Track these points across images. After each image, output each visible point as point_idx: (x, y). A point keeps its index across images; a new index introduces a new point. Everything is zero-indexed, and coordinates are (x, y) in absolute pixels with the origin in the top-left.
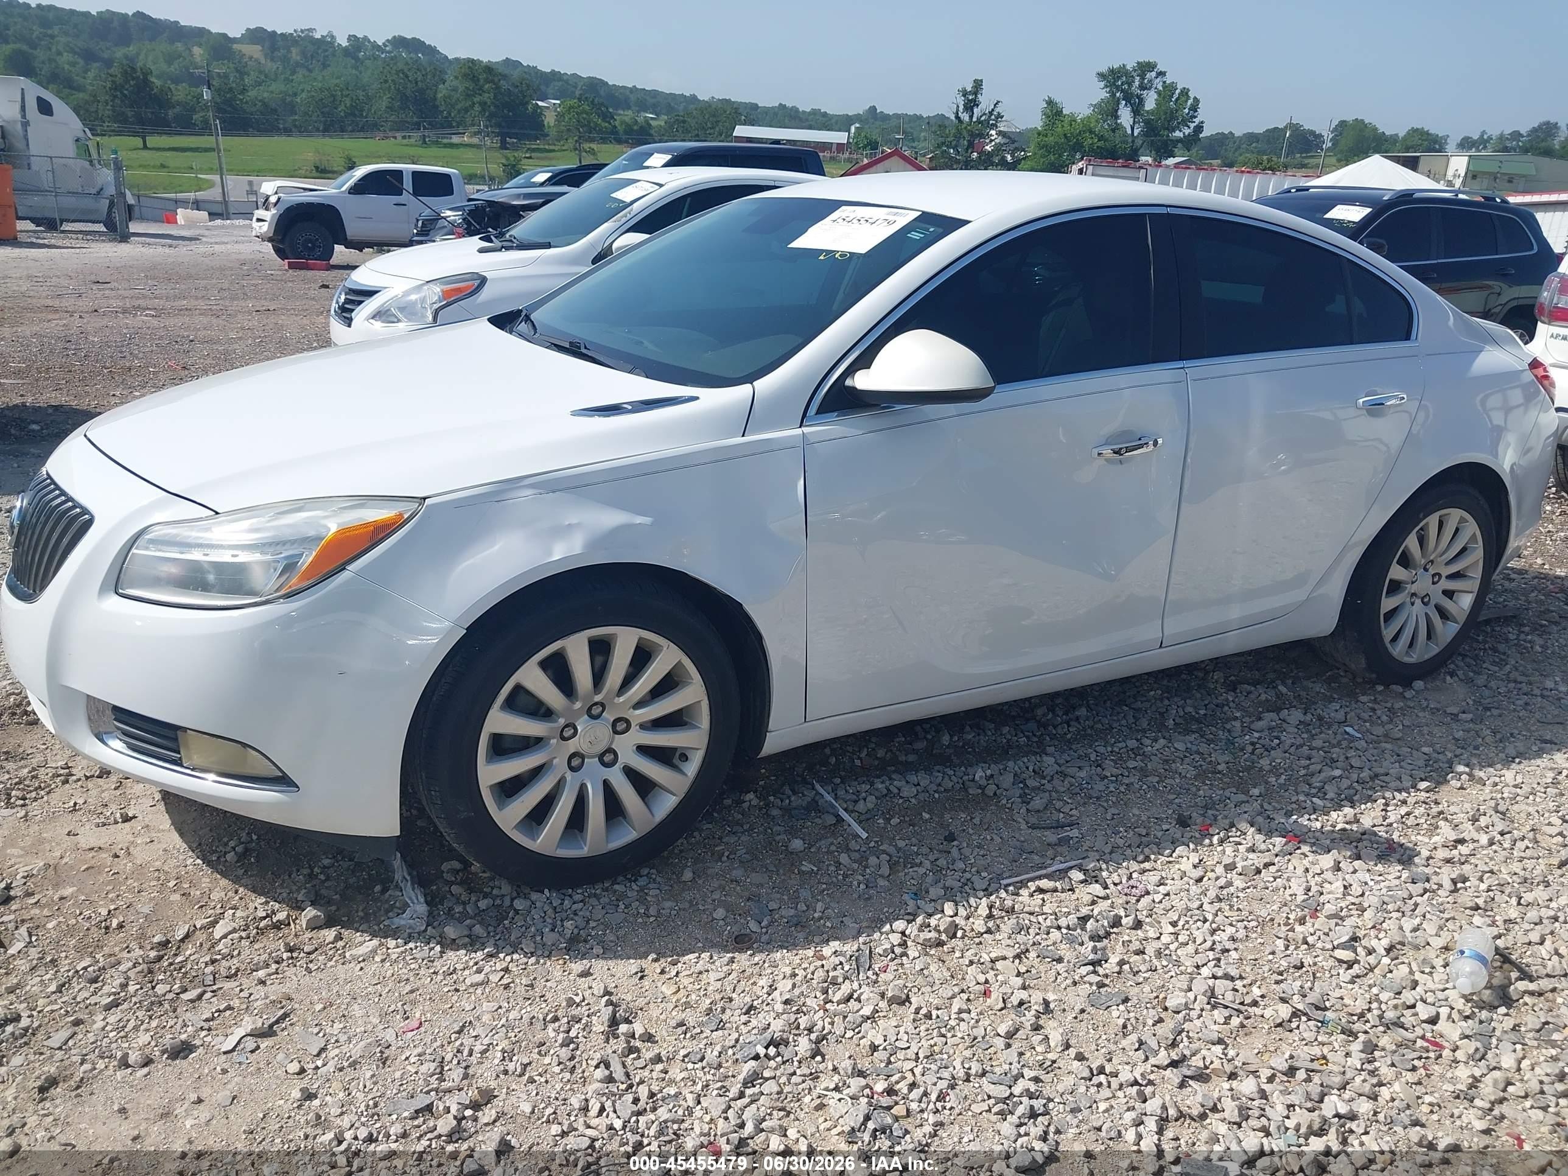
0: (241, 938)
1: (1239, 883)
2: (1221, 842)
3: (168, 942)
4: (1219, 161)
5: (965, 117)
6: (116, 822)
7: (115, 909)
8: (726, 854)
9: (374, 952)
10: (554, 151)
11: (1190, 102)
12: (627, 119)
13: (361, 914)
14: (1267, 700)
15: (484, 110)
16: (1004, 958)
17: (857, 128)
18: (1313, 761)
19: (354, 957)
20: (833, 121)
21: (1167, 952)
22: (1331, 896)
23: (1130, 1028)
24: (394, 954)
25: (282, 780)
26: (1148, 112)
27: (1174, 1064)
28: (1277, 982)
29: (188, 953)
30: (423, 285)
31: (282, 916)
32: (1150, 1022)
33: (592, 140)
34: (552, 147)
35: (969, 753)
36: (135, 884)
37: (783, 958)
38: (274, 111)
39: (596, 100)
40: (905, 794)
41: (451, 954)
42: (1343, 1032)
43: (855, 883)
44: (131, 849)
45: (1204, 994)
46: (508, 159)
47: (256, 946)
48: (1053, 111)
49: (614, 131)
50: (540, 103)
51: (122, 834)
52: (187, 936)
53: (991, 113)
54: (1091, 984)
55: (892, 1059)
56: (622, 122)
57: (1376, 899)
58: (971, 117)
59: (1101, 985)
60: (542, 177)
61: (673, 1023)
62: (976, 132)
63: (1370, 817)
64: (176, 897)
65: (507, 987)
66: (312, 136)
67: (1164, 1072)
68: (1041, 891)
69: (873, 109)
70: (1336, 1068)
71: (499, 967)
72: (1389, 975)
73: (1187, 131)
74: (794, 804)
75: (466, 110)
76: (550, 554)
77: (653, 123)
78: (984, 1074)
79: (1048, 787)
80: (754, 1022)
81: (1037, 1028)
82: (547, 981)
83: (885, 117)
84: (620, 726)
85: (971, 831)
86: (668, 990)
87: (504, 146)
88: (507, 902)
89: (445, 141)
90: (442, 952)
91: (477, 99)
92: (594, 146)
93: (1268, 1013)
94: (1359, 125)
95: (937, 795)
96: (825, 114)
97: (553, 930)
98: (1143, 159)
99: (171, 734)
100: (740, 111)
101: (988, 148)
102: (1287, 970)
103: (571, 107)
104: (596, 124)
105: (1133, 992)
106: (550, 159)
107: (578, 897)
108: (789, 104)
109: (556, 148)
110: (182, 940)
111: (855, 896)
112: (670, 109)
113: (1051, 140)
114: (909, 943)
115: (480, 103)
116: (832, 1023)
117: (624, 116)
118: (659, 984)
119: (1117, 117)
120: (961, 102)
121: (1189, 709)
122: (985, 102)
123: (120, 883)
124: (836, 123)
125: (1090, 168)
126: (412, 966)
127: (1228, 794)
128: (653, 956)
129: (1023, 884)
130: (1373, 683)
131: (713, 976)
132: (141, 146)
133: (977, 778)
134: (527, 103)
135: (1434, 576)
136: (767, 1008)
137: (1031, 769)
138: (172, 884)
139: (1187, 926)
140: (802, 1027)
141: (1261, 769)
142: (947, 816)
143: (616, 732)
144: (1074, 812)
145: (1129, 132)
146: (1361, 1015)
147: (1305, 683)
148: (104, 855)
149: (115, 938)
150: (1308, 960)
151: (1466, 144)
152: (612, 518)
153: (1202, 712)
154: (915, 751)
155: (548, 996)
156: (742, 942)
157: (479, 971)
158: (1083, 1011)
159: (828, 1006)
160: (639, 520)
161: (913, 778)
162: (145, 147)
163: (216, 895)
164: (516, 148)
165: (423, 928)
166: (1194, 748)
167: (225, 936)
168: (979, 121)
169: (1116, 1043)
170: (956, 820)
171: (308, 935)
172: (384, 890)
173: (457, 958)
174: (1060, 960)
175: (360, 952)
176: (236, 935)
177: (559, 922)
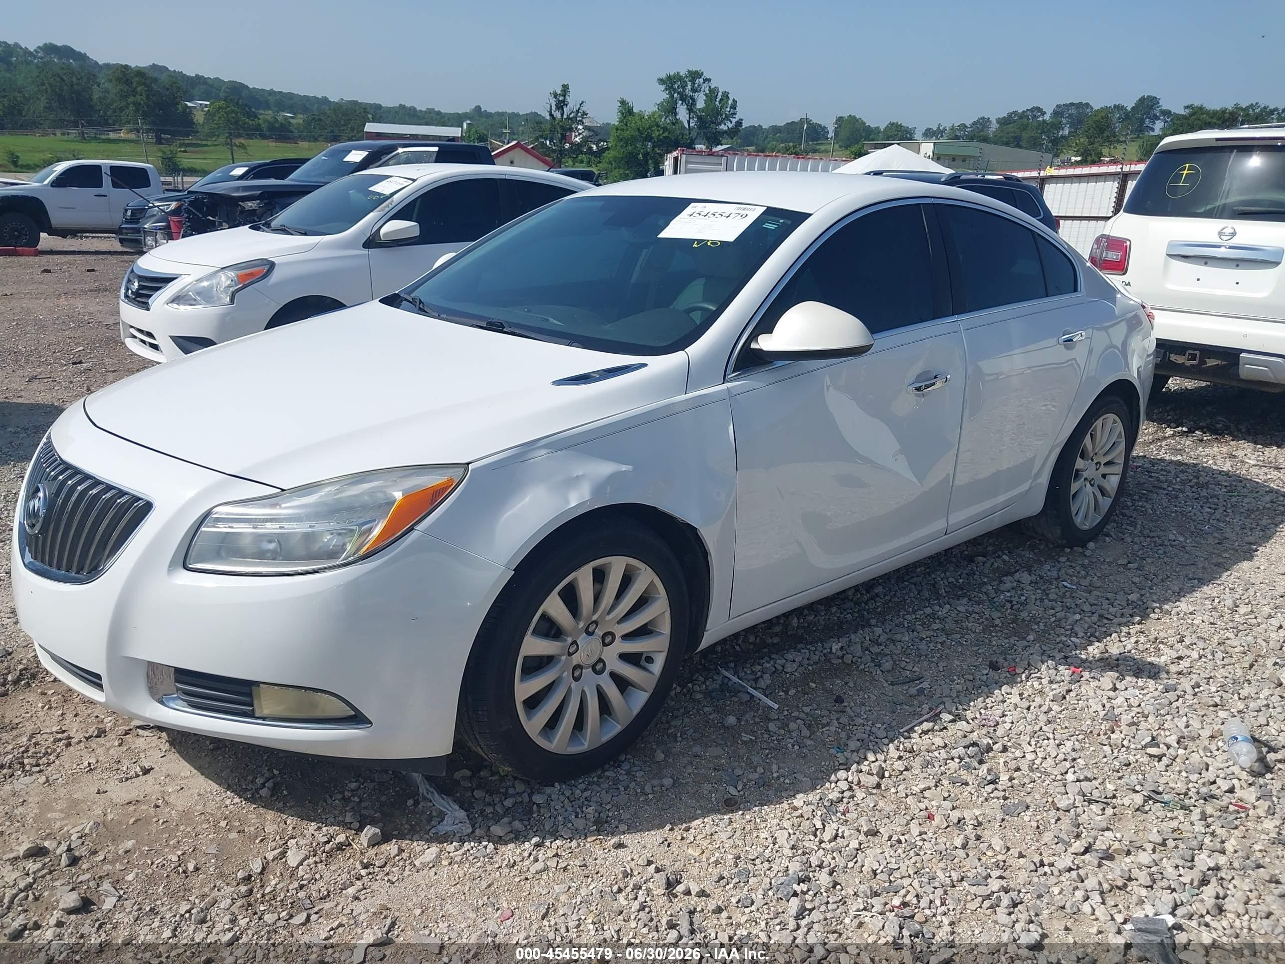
0: (316, 863)
1: (1056, 708)
2: (1027, 678)
3: (250, 876)
4: (754, 148)
5: (557, 115)
6: (138, 776)
7: (183, 854)
8: (679, 735)
9: (438, 857)
10: (206, 145)
11: (730, 102)
12: (269, 118)
13: (407, 826)
14: (998, 567)
15: (137, 110)
16: (929, 788)
17: (468, 124)
18: (1057, 610)
19: (424, 865)
20: (446, 118)
21: (1035, 766)
22: (1121, 709)
23: (1041, 827)
24: (458, 856)
25: (357, 719)
26: (699, 110)
27: (1087, 850)
28: (1120, 778)
29: (273, 883)
30: (218, 272)
31: (341, 838)
32: (1053, 821)
33: (239, 136)
34: (204, 142)
35: (815, 631)
36: (189, 829)
37: (767, 813)
39: (240, 102)
40: (789, 670)
41: (503, 849)
42: (1181, 808)
43: (790, 745)
44: (166, 798)
45: (1078, 794)
46: (164, 153)
47: (333, 868)
48: (627, 111)
49: (258, 128)
50: (189, 104)
51: (147, 786)
52: (264, 869)
53: (578, 111)
54: (998, 798)
55: (893, 879)
56: (266, 121)
57: (1152, 708)
58: (562, 115)
59: (1005, 798)
60: (239, 171)
61: (715, 878)
62: (564, 128)
63: (1114, 647)
64: (233, 835)
65: (565, 869)
67: (1083, 857)
68: (925, 732)
69: (478, 108)
70: (1189, 835)
71: (550, 853)
72: (1187, 762)
73: (730, 126)
74: (710, 688)
75: (121, 109)
76: (568, 502)
77: (292, 121)
78: (962, 880)
79: (887, 651)
80: (775, 868)
81: (978, 838)
82: (596, 859)
83: (489, 115)
84: (608, 639)
85: (851, 693)
86: (693, 852)
87: (159, 141)
88: (526, 799)
89: (103, 137)
90: (496, 849)
91: (130, 100)
92: (243, 141)
93: (1127, 803)
94: (853, 120)
95: (810, 668)
96: (439, 113)
97: (576, 817)
98: (699, 147)
99: (245, 690)
100: (368, 110)
101: (578, 139)
102: (1121, 768)
103: (220, 108)
104: (245, 123)
105: (1028, 799)
106: (204, 152)
107: (583, 786)
108: (408, 105)
109: (209, 143)
110: (262, 873)
111: (794, 755)
112: (305, 110)
113: (627, 134)
114: (855, 787)
115: (134, 104)
116: (834, 858)
117: (266, 115)
118: (685, 848)
119: (676, 114)
120: (553, 103)
121: (951, 580)
122: (573, 101)
123: (173, 830)
124: (449, 119)
125: (684, 156)
126: (479, 864)
127: (1013, 642)
128: (668, 827)
129: (912, 730)
130: (1063, 547)
131: (723, 836)
133: (834, 650)
134: (178, 104)
135: (1096, 464)
136: (778, 855)
137: (867, 638)
138: (223, 824)
139: (1038, 745)
140: (813, 865)
141: (1023, 620)
142: (827, 684)
143: (605, 645)
144: (916, 669)
145: (687, 126)
146: (1186, 794)
147: (1019, 551)
148: (144, 807)
149: (196, 881)
150: (1132, 759)
151: (929, 134)
152: (605, 469)
153: (961, 581)
154: (777, 635)
155: (602, 871)
156: (730, 805)
157: (536, 860)
158: (1003, 820)
159: (823, 845)
160: (624, 468)
161: (790, 656)
163: (270, 828)
164: (169, 142)
165: (470, 830)
166: (971, 609)
167: (301, 864)
168: (568, 118)
169: (1038, 841)
170: (837, 685)
171: (372, 852)
172: (416, 803)
173: (510, 851)
174: (967, 784)
175: (428, 860)
176: (311, 861)
177: (578, 810)
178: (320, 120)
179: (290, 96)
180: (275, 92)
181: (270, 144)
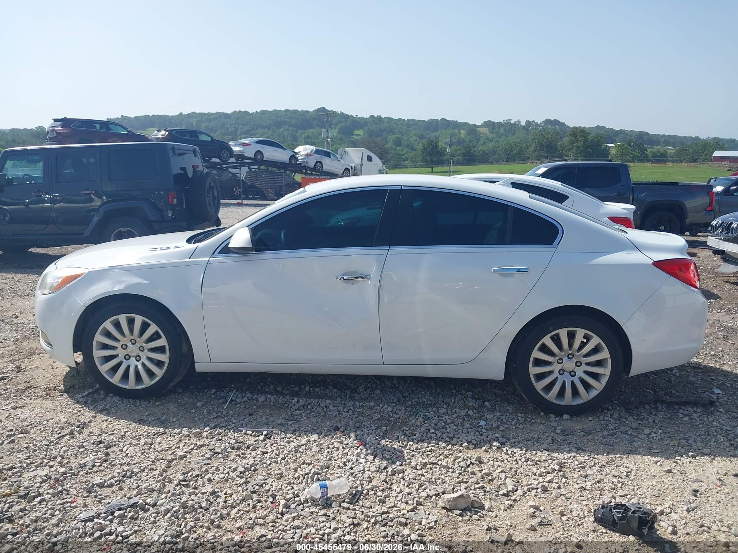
12: (655, 150)
13: (76, 392)
15: (578, 149)
38: (487, 154)
49: (646, 156)
50: (610, 145)
56: (653, 152)
66: (501, 164)
74: (221, 395)
75: (570, 149)
76: (114, 288)
77: (669, 151)
84: (141, 349)
85: (261, 415)
91: (575, 145)
112: (681, 144)
115: (576, 146)
118: (105, 423)
129: (241, 430)
131: (119, 426)
132: (431, 171)
134: (603, 145)
142: (262, 409)
152: (136, 280)
160: (145, 282)
162: (432, 172)
170: (264, 411)
172: (89, 388)
178: (686, 150)
179: (675, 137)
180: (665, 136)
181: (648, 165)
